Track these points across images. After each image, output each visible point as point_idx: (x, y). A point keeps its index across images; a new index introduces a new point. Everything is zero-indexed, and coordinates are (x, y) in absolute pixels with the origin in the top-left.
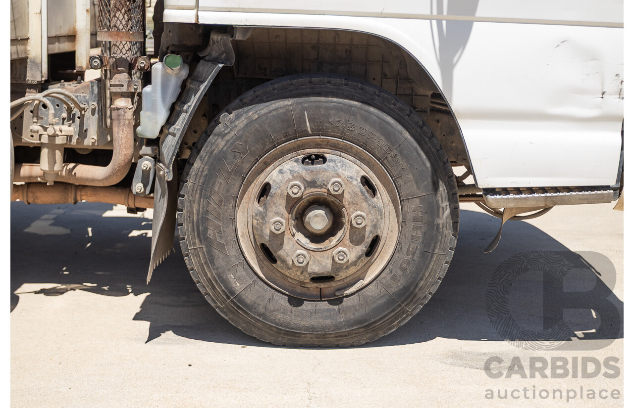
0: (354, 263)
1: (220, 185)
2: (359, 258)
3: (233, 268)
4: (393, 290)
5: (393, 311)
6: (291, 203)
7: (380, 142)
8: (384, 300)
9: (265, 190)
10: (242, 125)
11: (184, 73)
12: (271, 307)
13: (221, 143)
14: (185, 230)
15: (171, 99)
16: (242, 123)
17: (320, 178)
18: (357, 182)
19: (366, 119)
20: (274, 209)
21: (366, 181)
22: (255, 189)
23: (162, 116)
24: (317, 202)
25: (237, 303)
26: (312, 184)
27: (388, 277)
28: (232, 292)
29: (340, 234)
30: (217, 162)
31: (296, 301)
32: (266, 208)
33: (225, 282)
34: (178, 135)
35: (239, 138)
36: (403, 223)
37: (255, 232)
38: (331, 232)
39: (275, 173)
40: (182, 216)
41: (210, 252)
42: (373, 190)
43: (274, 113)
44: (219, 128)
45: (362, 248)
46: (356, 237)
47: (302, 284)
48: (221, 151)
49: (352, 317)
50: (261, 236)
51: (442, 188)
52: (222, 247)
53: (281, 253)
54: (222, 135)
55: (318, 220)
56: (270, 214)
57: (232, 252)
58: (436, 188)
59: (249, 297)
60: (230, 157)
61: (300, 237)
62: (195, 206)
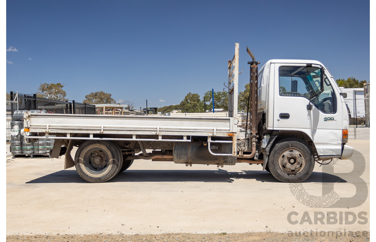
0: (298, 168)
1: (276, 155)
3: (278, 169)
4: (305, 173)
6: (288, 158)
7: (302, 148)
8: (303, 174)
9: (283, 156)
11: (270, 137)
12: (284, 175)
13: (276, 149)
14: (270, 163)
15: (268, 142)
16: (279, 145)
17: (293, 154)
18: (298, 155)
19: (300, 145)
21: (300, 155)
22: (282, 156)
23: (266, 145)
24: (292, 158)
25: (279, 175)
26: (291, 155)
27: (304, 171)
28: (278, 173)
29: (296, 163)
30: (276, 152)
31: (288, 175)
32: (284, 159)
33: (277, 171)
34: (269, 147)
35: (279, 148)
36: (306, 162)
37: (282, 163)
38: (294, 163)
39: (285, 153)
40: (270, 161)
41: (274, 166)
42: (301, 156)
43: (285, 144)
44: (276, 146)
45: (299, 165)
46: (299, 163)
47: (289, 172)
49: (298, 177)
50: (283, 163)
51: (312, 155)
52: (276, 166)
53: (286, 166)
54: (276, 147)
55: (292, 161)
57: (278, 166)
58: (311, 155)
59: (281, 174)
60: (278, 151)
61: (289, 164)
62: (272, 159)
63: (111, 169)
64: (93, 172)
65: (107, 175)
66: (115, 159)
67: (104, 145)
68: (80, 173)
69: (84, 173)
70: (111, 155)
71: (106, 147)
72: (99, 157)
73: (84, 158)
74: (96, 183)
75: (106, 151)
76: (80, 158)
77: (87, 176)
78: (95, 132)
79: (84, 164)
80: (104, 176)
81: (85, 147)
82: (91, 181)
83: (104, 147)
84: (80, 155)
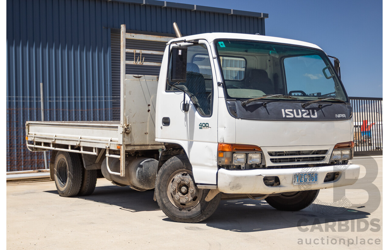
0: (190, 202)
2: (191, 200)
3: (164, 197)
4: (198, 210)
5: (198, 216)
6: (178, 184)
8: (196, 213)
9: (174, 180)
10: (171, 163)
12: (171, 209)
13: (166, 167)
17: (185, 179)
20: (174, 185)
22: (172, 180)
24: (185, 185)
26: (183, 180)
27: (198, 207)
29: (188, 194)
31: (180, 209)
35: (170, 166)
37: (170, 189)
38: (186, 193)
39: (176, 177)
43: (178, 162)
45: (192, 198)
46: (192, 195)
48: (165, 169)
49: (188, 215)
50: (171, 191)
52: (163, 192)
53: (174, 195)
54: (166, 165)
55: (184, 189)
56: (173, 186)
57: (165, 194)
60: (167, 170)
61: (179, 193)
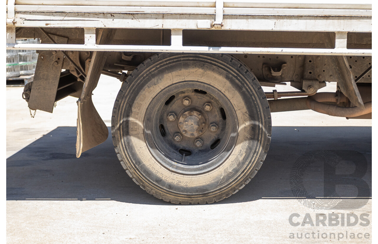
63: (245, 159)
64: (177, 168)
65: (229, 176)
66: (257, 123)
67: (220, 74)
68: (132, 170)
69: (148, 173)
70: (245, 109)
71: (227, 78)
72: (195, 113)
73: (147, 120)
74: (190, 204)
75: (227, 94)
76: (131, 119)
77: (159, 181)
78: (191, 25)
79: (147, 139)
80: (219, 183)
81: (149, 80)
82: (171, 197)
83: (221, 78)
84: (134, 110)
